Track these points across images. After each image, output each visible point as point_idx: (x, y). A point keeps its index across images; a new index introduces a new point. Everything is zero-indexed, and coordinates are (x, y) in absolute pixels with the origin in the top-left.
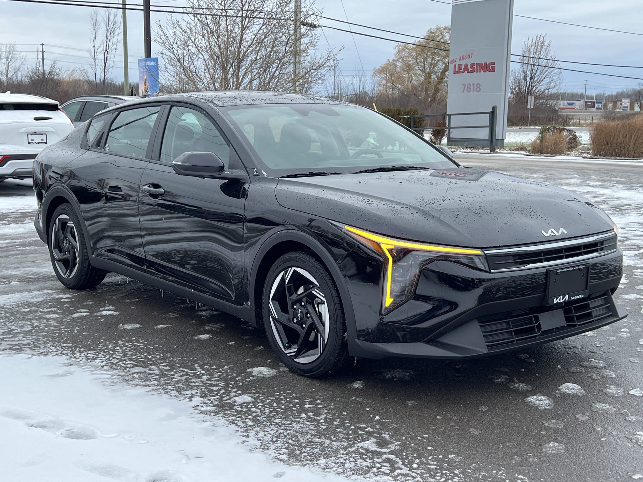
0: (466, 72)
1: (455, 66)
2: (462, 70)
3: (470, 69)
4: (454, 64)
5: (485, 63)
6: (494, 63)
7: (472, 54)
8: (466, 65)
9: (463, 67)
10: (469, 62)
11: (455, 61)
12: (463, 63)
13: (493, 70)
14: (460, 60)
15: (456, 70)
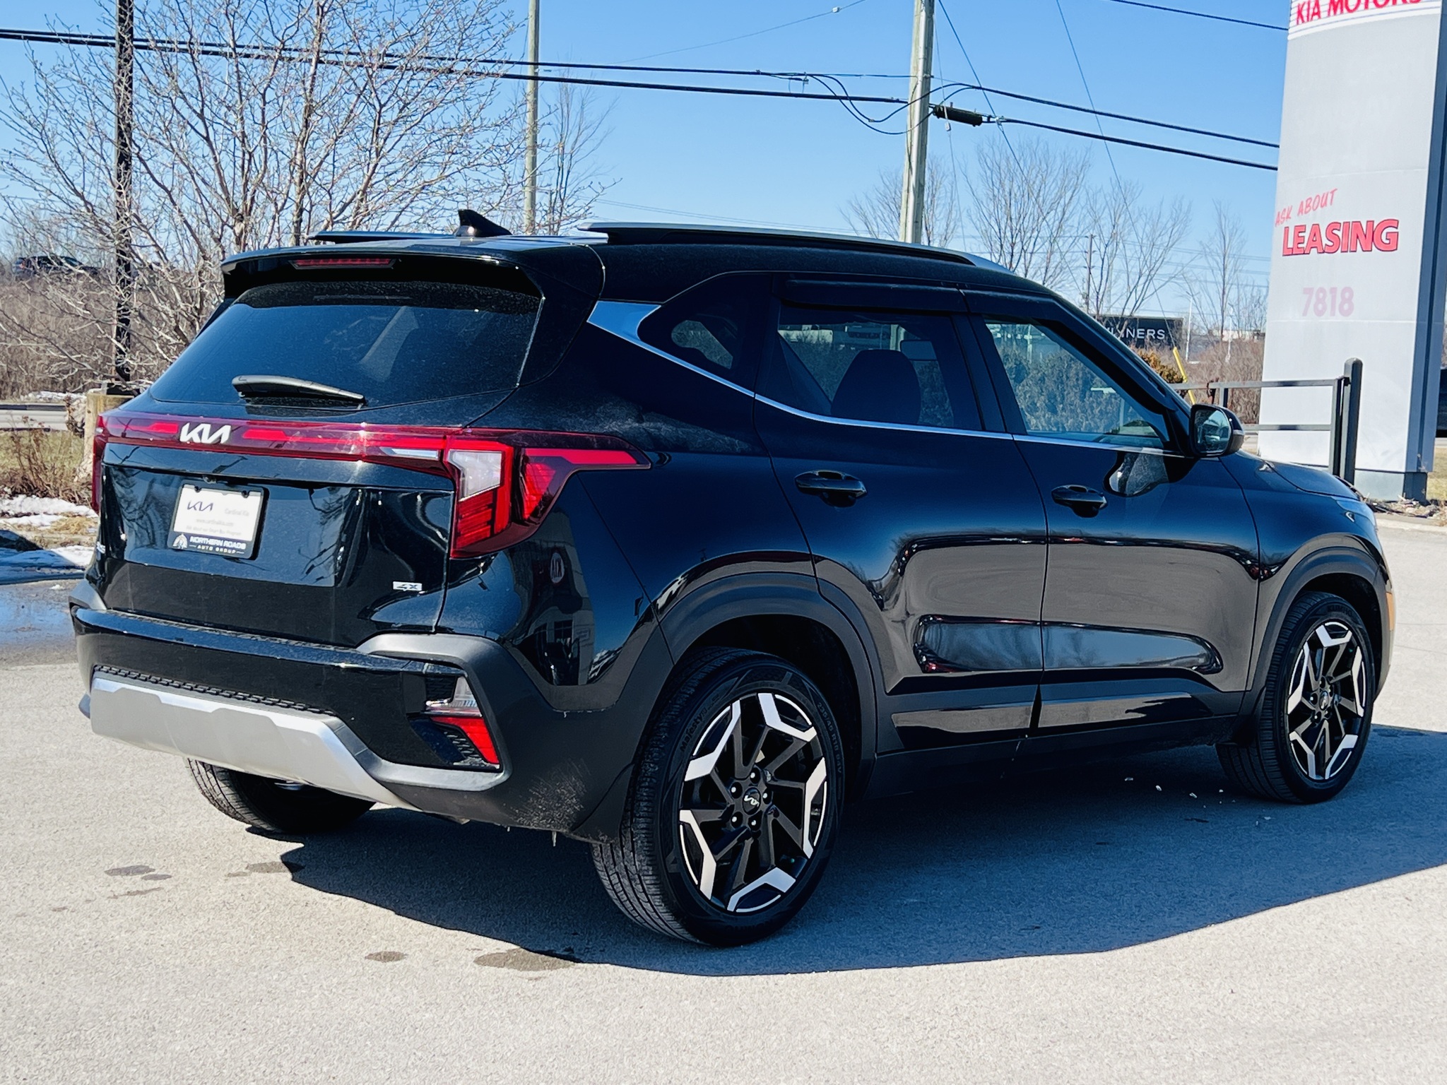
0: (1314, 251)
1: (1287, 229)
2: (1304, 245)
3: (1325, 241)
4: (1285, 224)
5: (1370, 223)
6: (1393, 223)
7: (1332, 192)
8: (1316, 228)
9: (1306, 235)
10: (1323, 218)
11: (1288, 217)
12: (1308, 221)
13: (1391, 246)
14: (1301, 211)
15: (1290, 245)
